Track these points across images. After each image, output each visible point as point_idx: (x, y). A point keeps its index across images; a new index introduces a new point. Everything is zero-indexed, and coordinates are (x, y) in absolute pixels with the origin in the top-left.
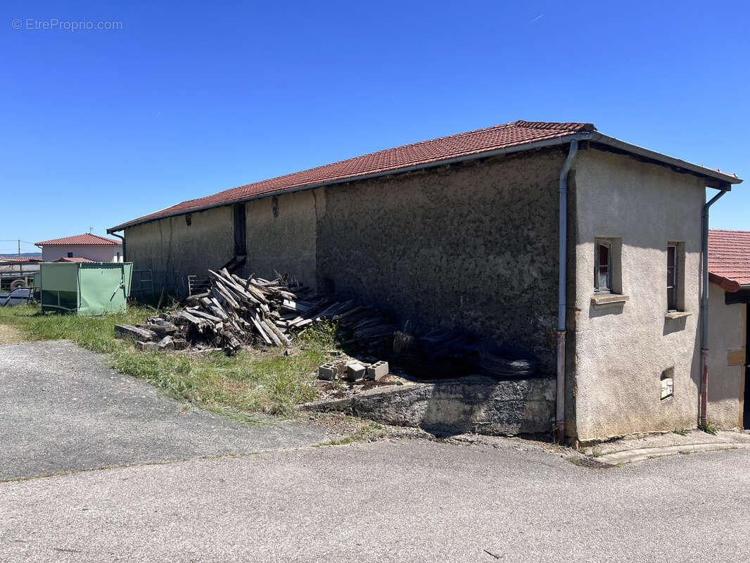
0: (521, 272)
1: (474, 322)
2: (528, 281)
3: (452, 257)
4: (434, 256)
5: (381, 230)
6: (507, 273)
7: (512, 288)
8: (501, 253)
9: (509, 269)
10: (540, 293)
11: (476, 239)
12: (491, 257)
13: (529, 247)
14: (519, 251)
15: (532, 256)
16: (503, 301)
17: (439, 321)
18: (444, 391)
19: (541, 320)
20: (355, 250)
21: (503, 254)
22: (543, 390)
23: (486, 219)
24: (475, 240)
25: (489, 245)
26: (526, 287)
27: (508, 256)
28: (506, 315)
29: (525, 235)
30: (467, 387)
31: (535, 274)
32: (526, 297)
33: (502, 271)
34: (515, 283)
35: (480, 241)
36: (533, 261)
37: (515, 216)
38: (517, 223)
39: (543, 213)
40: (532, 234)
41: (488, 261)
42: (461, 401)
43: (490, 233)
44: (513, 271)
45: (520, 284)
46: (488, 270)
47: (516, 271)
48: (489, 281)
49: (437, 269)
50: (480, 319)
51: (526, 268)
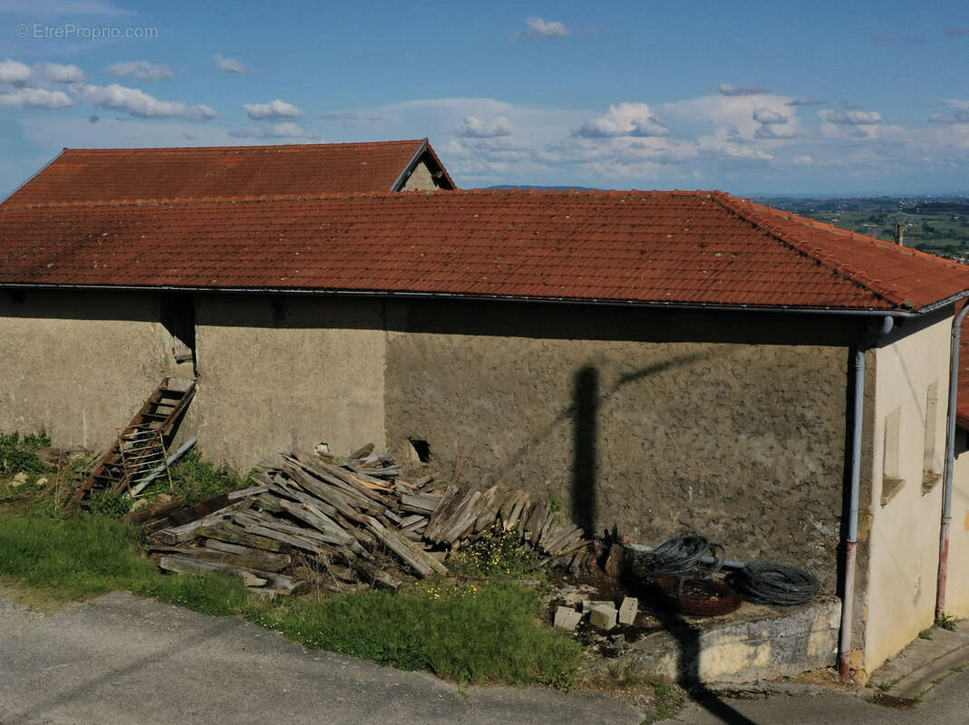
0: (790, 462)
1: (712, 524)
2: (801, 476)
3: (674, 430)
4: (640, 425)
5: (534, 372)
6: (769, 462)
7: (776, 482)
8: (757, 433)
9: (772, 456)
10: (819, 492)
11: (718, 409)
12: (743, 437)
13: (803, 430)
14: (788, 433)
15: (809, 443)
16: (760, 498)
17: (651, 520)
19: (819, 526)
20: (478, 398)
21: (763, 435)
22: (828, 616)
23: (736, 384)
24: (715, 411)
25: (740, 420)
26: (798, 483)
27: (770, 438)
28: (765, 517)
29: (799, 414)
30: (752, 625)
31: (812, 467)
32: (797, 496)
33: (759, 457)
34: (781, 476)
35: (723, 413)
36: (810, 450)
37: (785, 386)
38: (787, 396)
39: (827, 389)
40: (810, 414)
41: (737, 441)
42: (746, 644)
43: (742, 404)
44: (777, 459)
45: (789, 477)
46: (736, 454)
47: (783, 460)
48: (739, 469)
49: (647, 445)
50: (723, 521)
51: (798, 457)
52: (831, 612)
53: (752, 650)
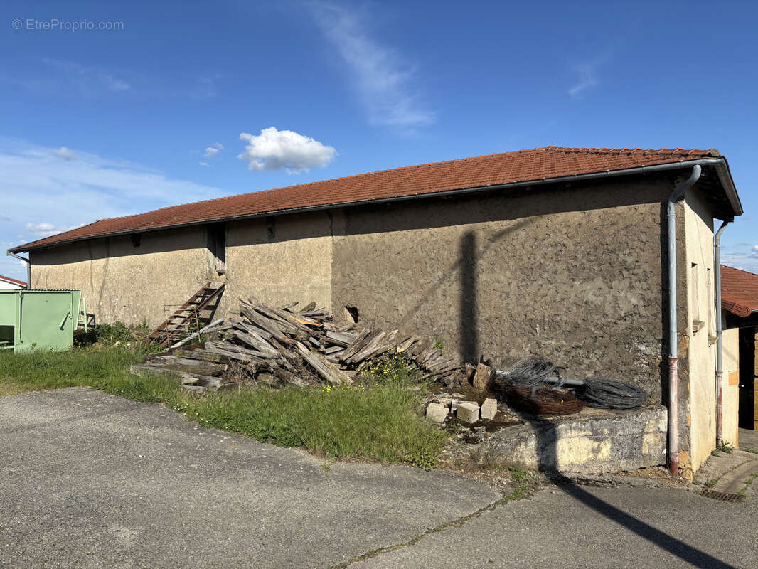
0: (616, 299)
1: (555, 353)
2: (624, 309)
3: (524, 283)
4: (499, 282)
6: (599, 300)
7: (605, 315)
8: (589, 279)
9: (601, 295)
10: (641, 320)
11: (556, 264)
12: (577, 283)
13: (625, 273)
14: (613, 277)
15: (631, 283)
16: (593, 329)
17: (508, 352)
18: (575, 428)
19: (643, 348)
21: (593, 279)
22: (657, 421)
23: (570, 244)
24: (554, 265)
25: (574, 270)
26: (623, 315)
27: (599, 282)
28: (597, 344)
29: (621, 260)
30: (595, 423)
31: (634, 301)
32: (622, 326)
33: (591, 297)
34: (609, 310)
35: (560, 267)
36: (631, 287)
37: (608, 240)
38: (610, 248)
39: (643, 238)
40: (630, 260)
41: (572, 286)
42: (590, 439)
43: (575, 258)
44: (606, 298)
45: (615, 311)
46: (572, 297)
47: (609, 297)
48: (575, 308)
49: (504, 296)
50: (564, 349)
51: (622, 294)
52: (660, 418)
53: (595, 444)
